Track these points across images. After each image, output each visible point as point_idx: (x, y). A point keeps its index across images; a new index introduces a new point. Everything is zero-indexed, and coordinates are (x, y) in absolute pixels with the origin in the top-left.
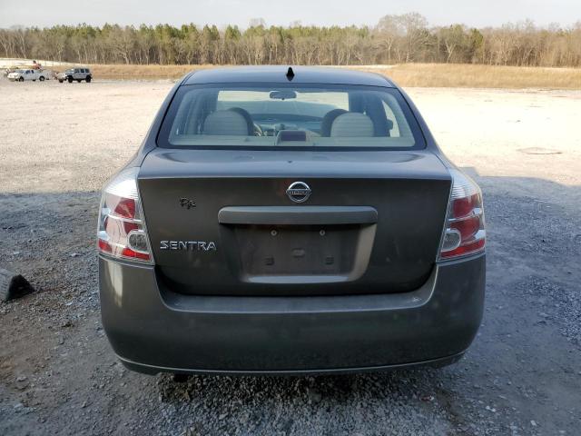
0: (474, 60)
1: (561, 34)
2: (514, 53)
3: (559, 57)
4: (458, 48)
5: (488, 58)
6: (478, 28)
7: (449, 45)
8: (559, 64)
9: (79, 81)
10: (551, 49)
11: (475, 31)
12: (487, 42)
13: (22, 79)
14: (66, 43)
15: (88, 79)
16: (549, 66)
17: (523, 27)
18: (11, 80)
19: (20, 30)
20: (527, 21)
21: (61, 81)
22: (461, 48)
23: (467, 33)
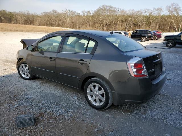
0: (12, 22)
1: (38, 16)
2: (25, 21)
3: (39, 23)
4: (5, 18)
5: (17, 22)
6: (11, 12)
7: (2, 17)
8: (39, 25)
10: (36, 20)
11: (10, 13)
12: (15, 17)
16: (37, 25)
17: (26, 13)
20: (27, 11)
22: (6, 18)
23: (8, 13)
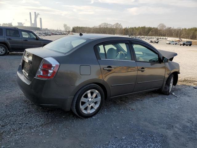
9: (187, 45)
13: (170, 44)
14: (194, 33)
15: (190, 45)
18: (167, 44)
19: (180, 29)
21: (181, 45)
